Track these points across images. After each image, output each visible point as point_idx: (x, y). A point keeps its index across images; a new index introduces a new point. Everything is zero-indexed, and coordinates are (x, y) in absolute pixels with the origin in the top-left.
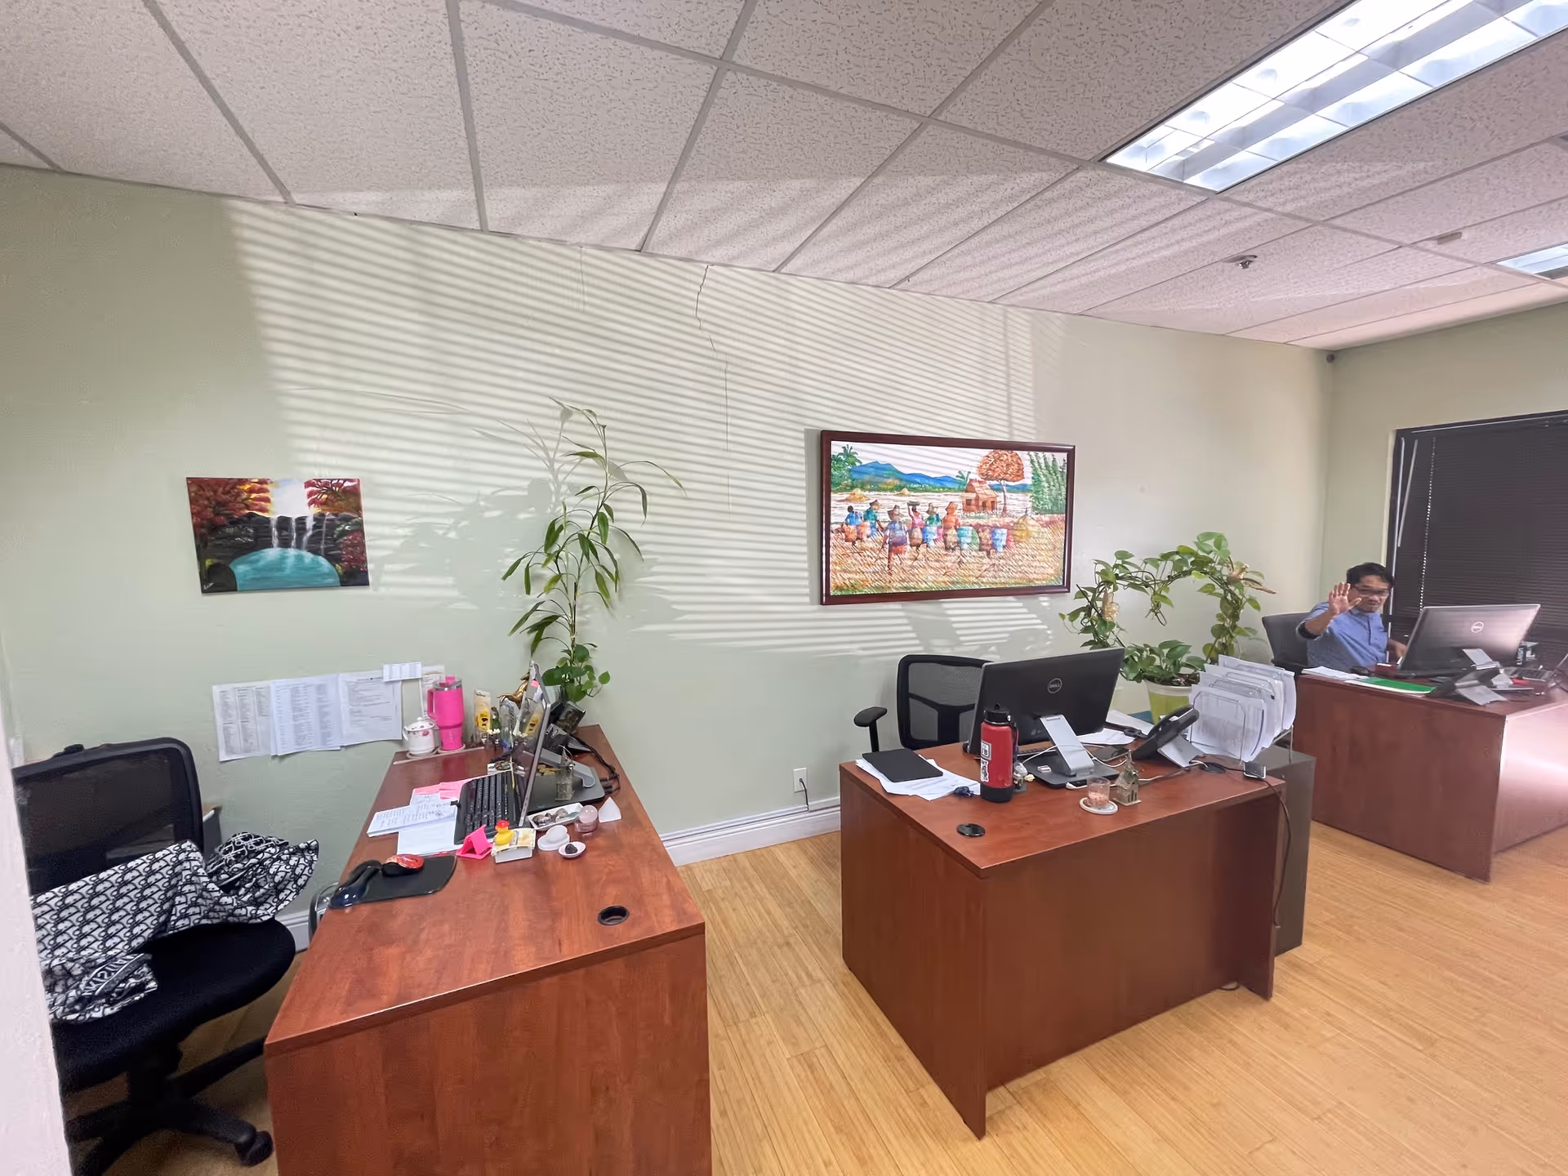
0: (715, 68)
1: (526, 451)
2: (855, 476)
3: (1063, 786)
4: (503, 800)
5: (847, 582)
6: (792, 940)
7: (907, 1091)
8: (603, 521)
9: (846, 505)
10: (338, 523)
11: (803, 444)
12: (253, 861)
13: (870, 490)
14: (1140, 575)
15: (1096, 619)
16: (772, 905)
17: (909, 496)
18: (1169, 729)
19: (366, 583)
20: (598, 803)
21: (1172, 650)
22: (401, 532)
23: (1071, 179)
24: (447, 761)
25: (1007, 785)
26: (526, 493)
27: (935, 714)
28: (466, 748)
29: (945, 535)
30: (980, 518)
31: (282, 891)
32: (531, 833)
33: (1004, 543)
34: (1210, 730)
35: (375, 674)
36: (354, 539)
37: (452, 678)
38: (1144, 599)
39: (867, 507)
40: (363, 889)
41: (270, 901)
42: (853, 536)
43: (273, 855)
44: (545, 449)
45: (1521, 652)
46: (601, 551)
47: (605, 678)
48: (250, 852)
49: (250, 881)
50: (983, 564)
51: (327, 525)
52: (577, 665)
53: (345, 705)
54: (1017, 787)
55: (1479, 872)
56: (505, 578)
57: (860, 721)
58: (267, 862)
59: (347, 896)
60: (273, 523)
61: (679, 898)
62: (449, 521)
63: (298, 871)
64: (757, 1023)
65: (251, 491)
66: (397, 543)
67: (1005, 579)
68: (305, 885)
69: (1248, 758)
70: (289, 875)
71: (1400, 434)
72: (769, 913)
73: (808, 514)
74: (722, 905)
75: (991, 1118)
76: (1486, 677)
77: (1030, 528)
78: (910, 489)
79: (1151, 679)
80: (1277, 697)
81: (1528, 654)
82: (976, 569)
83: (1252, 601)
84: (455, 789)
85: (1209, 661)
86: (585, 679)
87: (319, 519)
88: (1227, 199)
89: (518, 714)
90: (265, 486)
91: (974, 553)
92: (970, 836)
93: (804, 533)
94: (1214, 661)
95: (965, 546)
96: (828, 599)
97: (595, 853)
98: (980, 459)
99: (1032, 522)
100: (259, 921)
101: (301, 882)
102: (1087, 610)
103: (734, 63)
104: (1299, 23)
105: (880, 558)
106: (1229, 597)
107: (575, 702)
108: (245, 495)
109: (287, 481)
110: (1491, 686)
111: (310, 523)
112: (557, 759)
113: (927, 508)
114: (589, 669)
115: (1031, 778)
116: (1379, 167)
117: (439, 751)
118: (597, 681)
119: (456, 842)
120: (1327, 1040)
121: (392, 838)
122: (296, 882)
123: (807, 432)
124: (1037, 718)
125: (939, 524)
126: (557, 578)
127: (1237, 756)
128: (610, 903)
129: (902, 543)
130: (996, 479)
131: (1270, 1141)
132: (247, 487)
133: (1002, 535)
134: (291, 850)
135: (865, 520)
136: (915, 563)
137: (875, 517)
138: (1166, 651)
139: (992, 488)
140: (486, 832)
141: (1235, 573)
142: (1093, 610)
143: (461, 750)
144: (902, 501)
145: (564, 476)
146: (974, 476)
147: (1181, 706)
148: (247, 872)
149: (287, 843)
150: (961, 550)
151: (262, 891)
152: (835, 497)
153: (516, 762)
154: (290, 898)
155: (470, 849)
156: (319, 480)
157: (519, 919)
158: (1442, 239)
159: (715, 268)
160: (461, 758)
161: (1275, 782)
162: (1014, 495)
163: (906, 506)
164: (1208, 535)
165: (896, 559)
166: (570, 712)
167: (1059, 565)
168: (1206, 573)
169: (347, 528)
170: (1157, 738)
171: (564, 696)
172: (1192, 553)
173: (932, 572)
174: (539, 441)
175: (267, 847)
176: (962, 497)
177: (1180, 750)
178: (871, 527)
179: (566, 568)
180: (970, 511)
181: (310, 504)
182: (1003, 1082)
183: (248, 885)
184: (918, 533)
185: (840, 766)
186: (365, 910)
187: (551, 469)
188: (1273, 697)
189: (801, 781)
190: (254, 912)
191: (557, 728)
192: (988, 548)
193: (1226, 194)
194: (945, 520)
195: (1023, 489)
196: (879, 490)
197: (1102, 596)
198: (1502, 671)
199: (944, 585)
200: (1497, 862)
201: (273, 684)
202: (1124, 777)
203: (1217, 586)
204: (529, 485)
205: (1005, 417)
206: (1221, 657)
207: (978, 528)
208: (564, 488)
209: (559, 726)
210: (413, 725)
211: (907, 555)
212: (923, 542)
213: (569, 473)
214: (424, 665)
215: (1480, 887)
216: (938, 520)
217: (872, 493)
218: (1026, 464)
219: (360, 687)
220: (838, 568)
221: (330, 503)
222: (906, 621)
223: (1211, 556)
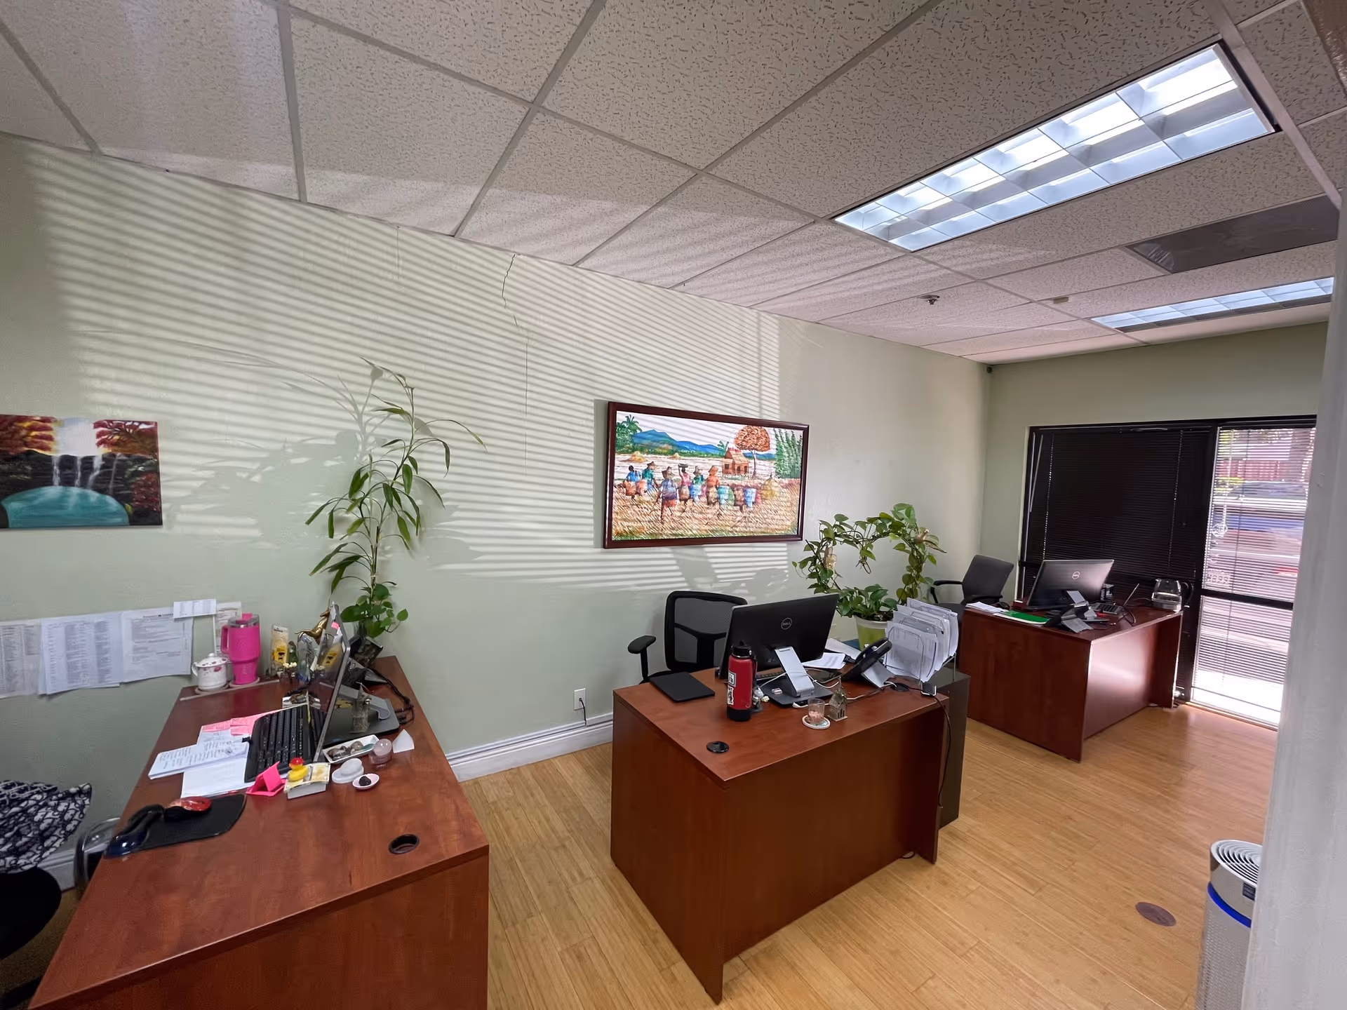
0: (527, 109)
1: (333, 403)
2: (636, 441)
3: (790, 706)
4: (298, 733)
5: (627, 529)
6: (567, 843)
7: (661, 970)
8: (407, 472)
9: (628, 465)
10: (131, 463)
11: (592, 411)
12: (15, 809)
13: (648, 453)
14: (852, 534)
15: (820, 568)
16: (550, 811)
17: (680, 459)
18: (871, 657)
19: (159, 522)
20: (392, 735)
21: (874, 593)
22: (200, 474)
23: (810, 228)
24: (239, 696)
25: (748, 707)
26: (333, 443)
27: (694, 640)
28: (261, 681)
29: (708, 492)
30: (735, 479)
31: (48, 837)
32: (325, 767)
33: (753, 500)
34: (901, 657)
35: (164, 611)
36: (148, 479)
37: (249, 615)
38: (854, 552)
39: (645, 467)
40: (141, 837)
41: (34, 849)
42: (633, 491)
43: (39, 801)
44: (354, 403)
45: (1103, 592)
46: (404, 499)
47: (404, 615)
48: (12, 801)
49: (11, 830)
50: (737, 516)
51: (117, 465)
52: (376, 602)
53: (128, 645)
54: (756, 707)
55: (1074, 754)
56: (309, 522)
57: (632, 649)
58: (32, 810)
59: (124, 845)
60: (55, 461)
61: (467, 822)
62: (255, 466)
63: (67, 816)
64: (532, 922)
65: (32, 429)
66: (196, 484)
67: (753, 529)
68: (75, 830)
69: (925, 679)
70: (57, 821)
71: (1033, 429)
72: (548, 820)
73: (595, 470)
74: (505, 814)
75: (726, 984)
76: (1081, 612)
77: (773, 488)
78: (681, 454)
79: (858, 615)
80: (946, 632)
81: (1108, 593)
82: (731, 520)
83: (931, 557)
84: (247, 725)
85: (900, 602)
86: (384, 616)
87: (108, 460)
88: (919, 257)
89: (317, 649)
90: (49, 425)
91: (730, 508)
92: (717, 752)
93: (591, 486)
94: (904, 603)
95: (723, 502)
96: (610, 542)
97: (387, 784)
98: (737, 431)
99: (775, 484)
100: (19, 870)
101: (70, 827)
102: (814, 559)
103: (543, 107)
104: (963, 151)
105: (655, 510)
106: (915, 554)
107: (373, 637)
108: (23, 433)
109: (74, 421)
110: (1084, 618)
111: (97, 463)
112: (354, 694)
113: (694, 470)
114: (388, 605)
115: (766, 699)
116: (1017, 250)
117: (231, 684)
118: (395, 619)
119: (247, 780)
120: (972, 892)
121: (176, 780)
122: (64, 828)
123: (596, 402)
124: (772, 650)
125: (704, 483)
126: (361, 521)
127: (918, 677)
128: (402, 831)
129: (674, 498)
130: (749, 449)
131: (931, 978)
132: (27, 424)
133: (752, 493)
134: (60, 795)
135: (643, 478)
136: (683, 515)
137: (652, 475)
138: (870, 593)
139: (745, 455)
140: (278, 768)
141: (919, 536)
142: (818, 560)
143: (255, 683)
144: (673, 463)
145: (372, 428)
146: (732, 445)
147: (879, 638)
148: (9, 821)
149: (55, 789)
150: (720, 504)
151: (24, 840)
152: (619, 458)
153: (312, 695)
154: (57, 845)
155: (262, 786)
156: (111, 421)
157: (310, 854)
158: (1058, 300)
159: (521, 257)
160: (256, 690)
161: (943, 698)
162: (762, 462)
163: (677, 467)
164: (901, 506)
165: (667, 511)
166: (368, 645)
167: (795, 518)
168: (900, 535)
169: (140, 469)
170: (862, 664)
171: (362, 631)
172: (890, 519)
173: (696, 522)
174: (348, 396)
175: (33, 794)
176: (722, 461)
177: (877, 673)
178: (648, 484)
179: (370, 512)
180: (727, 473)
181: (99, 444)
182: (737, 952)
183: (8, 835)
184: (686, 490)
185: (614, 692)
186: (145, 856)
187: (359, 421)
188: (943, 633)
189: (581, 700)
190: (14, 862)
191: (354, 661)
192: (741, 504)
193: (918, 254)
194: (708, 480)
195: (769, 458)
196: (655, 453)
197: (824, 549)
198: (1090, 608)
199: (705, 533)
200: (1086, 746)
201: (46, 623)
202: (835, 698)
203: (907, 545)
204: (338, 436)
205: (757, 400)
206: (909, 600)
207: (733, 487)
208: (371, 439)
209: (356, 660)
210: (204, 662)
211: (676, 508)
212: (690, 498)
213: (376, 426)
214: (218, 602)
215: (1075, 765)
216: (702, 480)
217: (649, 456)
218: (772, 437)
219: (144, 625)
220: (619, 517)
221: (122, 444)
222: (674, 562)
223: (903, 522)
